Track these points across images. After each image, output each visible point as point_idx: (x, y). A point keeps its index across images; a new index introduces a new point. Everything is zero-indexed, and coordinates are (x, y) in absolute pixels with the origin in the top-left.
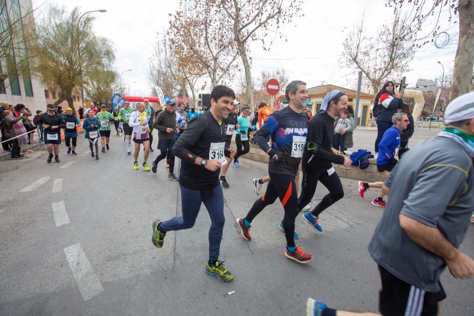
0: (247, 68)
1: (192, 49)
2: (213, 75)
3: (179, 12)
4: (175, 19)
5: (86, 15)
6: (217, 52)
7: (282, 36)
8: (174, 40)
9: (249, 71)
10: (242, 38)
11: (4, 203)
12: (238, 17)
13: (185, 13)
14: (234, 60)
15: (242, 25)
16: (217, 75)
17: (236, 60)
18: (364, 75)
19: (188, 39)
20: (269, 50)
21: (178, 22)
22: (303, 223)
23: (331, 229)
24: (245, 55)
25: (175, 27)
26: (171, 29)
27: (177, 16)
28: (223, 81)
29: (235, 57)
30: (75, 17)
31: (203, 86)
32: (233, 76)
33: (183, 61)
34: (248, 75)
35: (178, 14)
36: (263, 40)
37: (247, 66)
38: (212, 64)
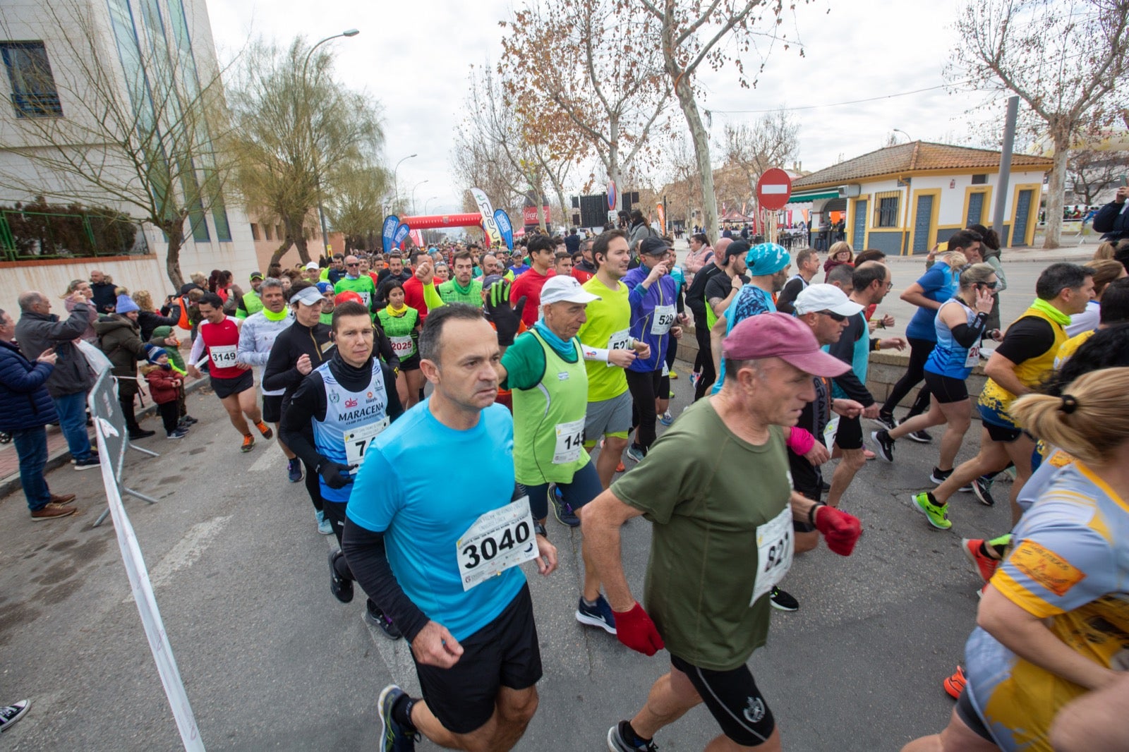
0: (700, 138)
1: (557, 99)
2: (611, 156)
3: (521, 13)
4: (514, 32)
5: (319, 49)
6: (617, 98)
7: (789, 44)
8: (514, 82)
9: (705, 146)
10: (684, 64)
11: (229, 500)
12: (671, 12)
13: (537, 12)
14: (658, 112)
15: (681, 30)
16: (619, 156)
17: (664, 111)
18: (1024, 105)
19: (547, 77)
20: (754, 84)
21: (522, 37)
22: (881, 560)
23: (961, 579)
24: (693, 107)
25: (515, 52)
26: (506, 58)
27: (519, 25)
28: (633, 168)
29: (661, 103)
30: (298, 58)
31: (586, 184)
32: (659, 153)
33: (537, 132)
34: (704, 157)
35: (521, 17)
36: (738, 62)
37: (699, 134)
38: (605, 128)
